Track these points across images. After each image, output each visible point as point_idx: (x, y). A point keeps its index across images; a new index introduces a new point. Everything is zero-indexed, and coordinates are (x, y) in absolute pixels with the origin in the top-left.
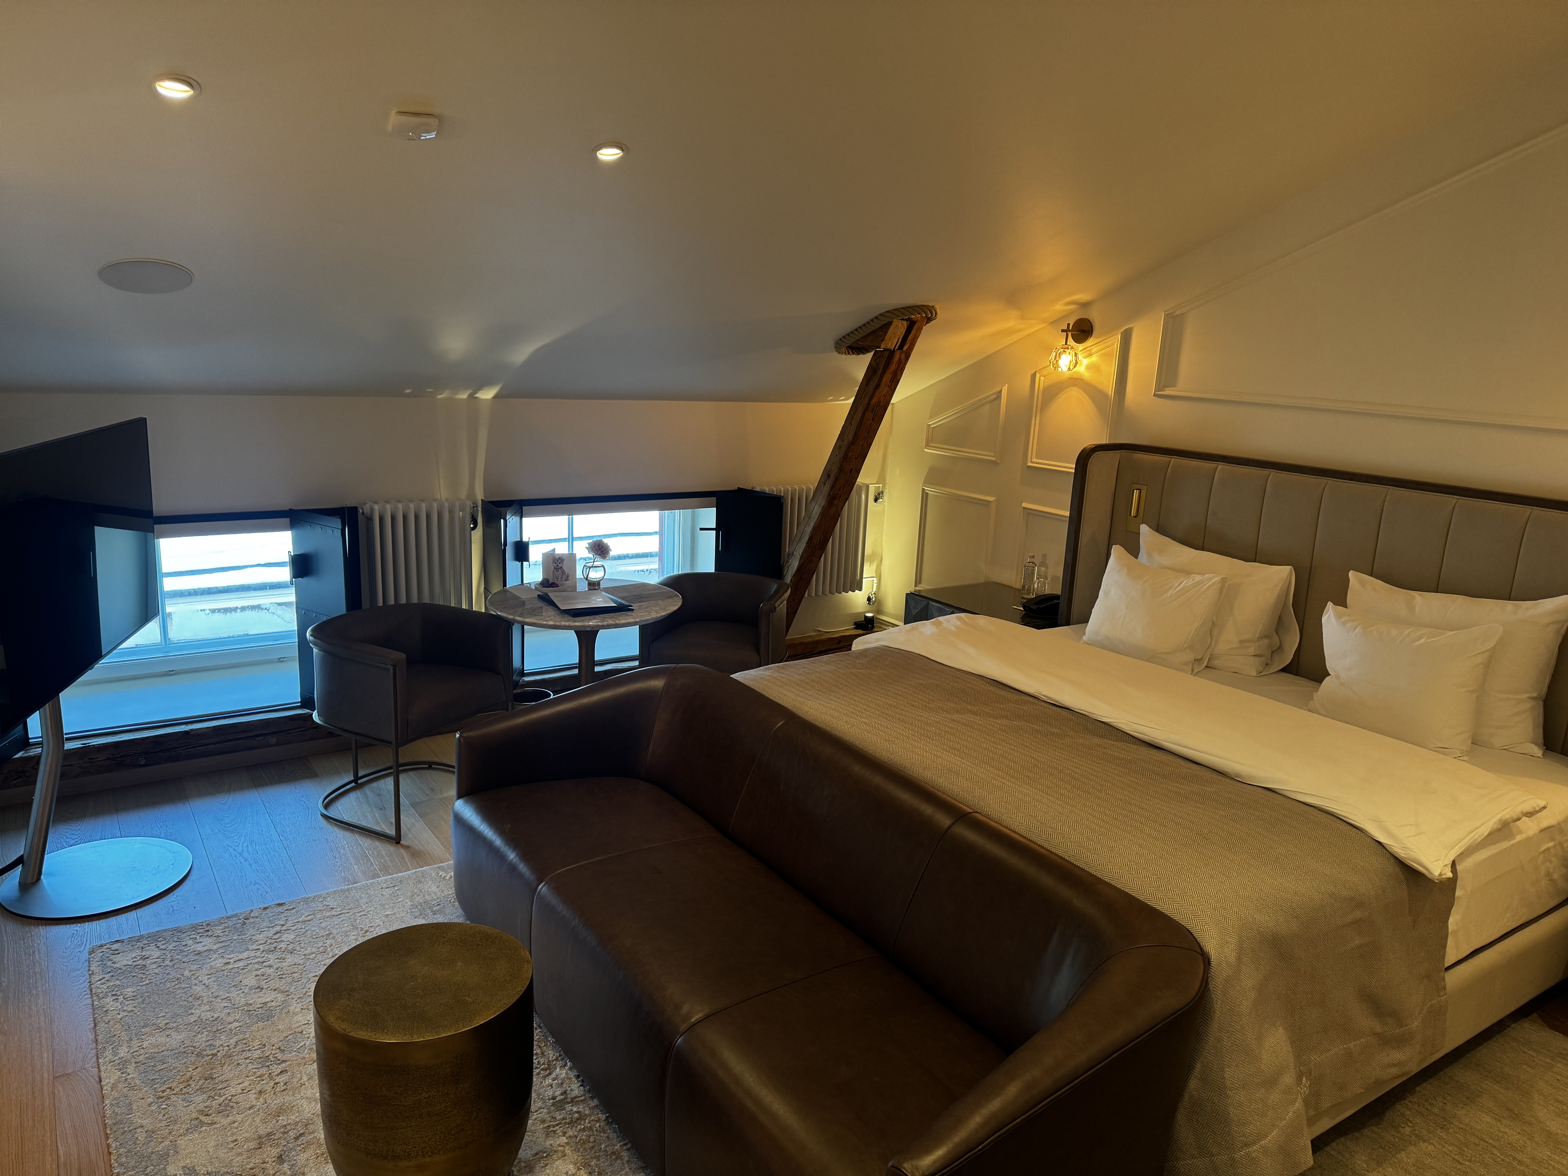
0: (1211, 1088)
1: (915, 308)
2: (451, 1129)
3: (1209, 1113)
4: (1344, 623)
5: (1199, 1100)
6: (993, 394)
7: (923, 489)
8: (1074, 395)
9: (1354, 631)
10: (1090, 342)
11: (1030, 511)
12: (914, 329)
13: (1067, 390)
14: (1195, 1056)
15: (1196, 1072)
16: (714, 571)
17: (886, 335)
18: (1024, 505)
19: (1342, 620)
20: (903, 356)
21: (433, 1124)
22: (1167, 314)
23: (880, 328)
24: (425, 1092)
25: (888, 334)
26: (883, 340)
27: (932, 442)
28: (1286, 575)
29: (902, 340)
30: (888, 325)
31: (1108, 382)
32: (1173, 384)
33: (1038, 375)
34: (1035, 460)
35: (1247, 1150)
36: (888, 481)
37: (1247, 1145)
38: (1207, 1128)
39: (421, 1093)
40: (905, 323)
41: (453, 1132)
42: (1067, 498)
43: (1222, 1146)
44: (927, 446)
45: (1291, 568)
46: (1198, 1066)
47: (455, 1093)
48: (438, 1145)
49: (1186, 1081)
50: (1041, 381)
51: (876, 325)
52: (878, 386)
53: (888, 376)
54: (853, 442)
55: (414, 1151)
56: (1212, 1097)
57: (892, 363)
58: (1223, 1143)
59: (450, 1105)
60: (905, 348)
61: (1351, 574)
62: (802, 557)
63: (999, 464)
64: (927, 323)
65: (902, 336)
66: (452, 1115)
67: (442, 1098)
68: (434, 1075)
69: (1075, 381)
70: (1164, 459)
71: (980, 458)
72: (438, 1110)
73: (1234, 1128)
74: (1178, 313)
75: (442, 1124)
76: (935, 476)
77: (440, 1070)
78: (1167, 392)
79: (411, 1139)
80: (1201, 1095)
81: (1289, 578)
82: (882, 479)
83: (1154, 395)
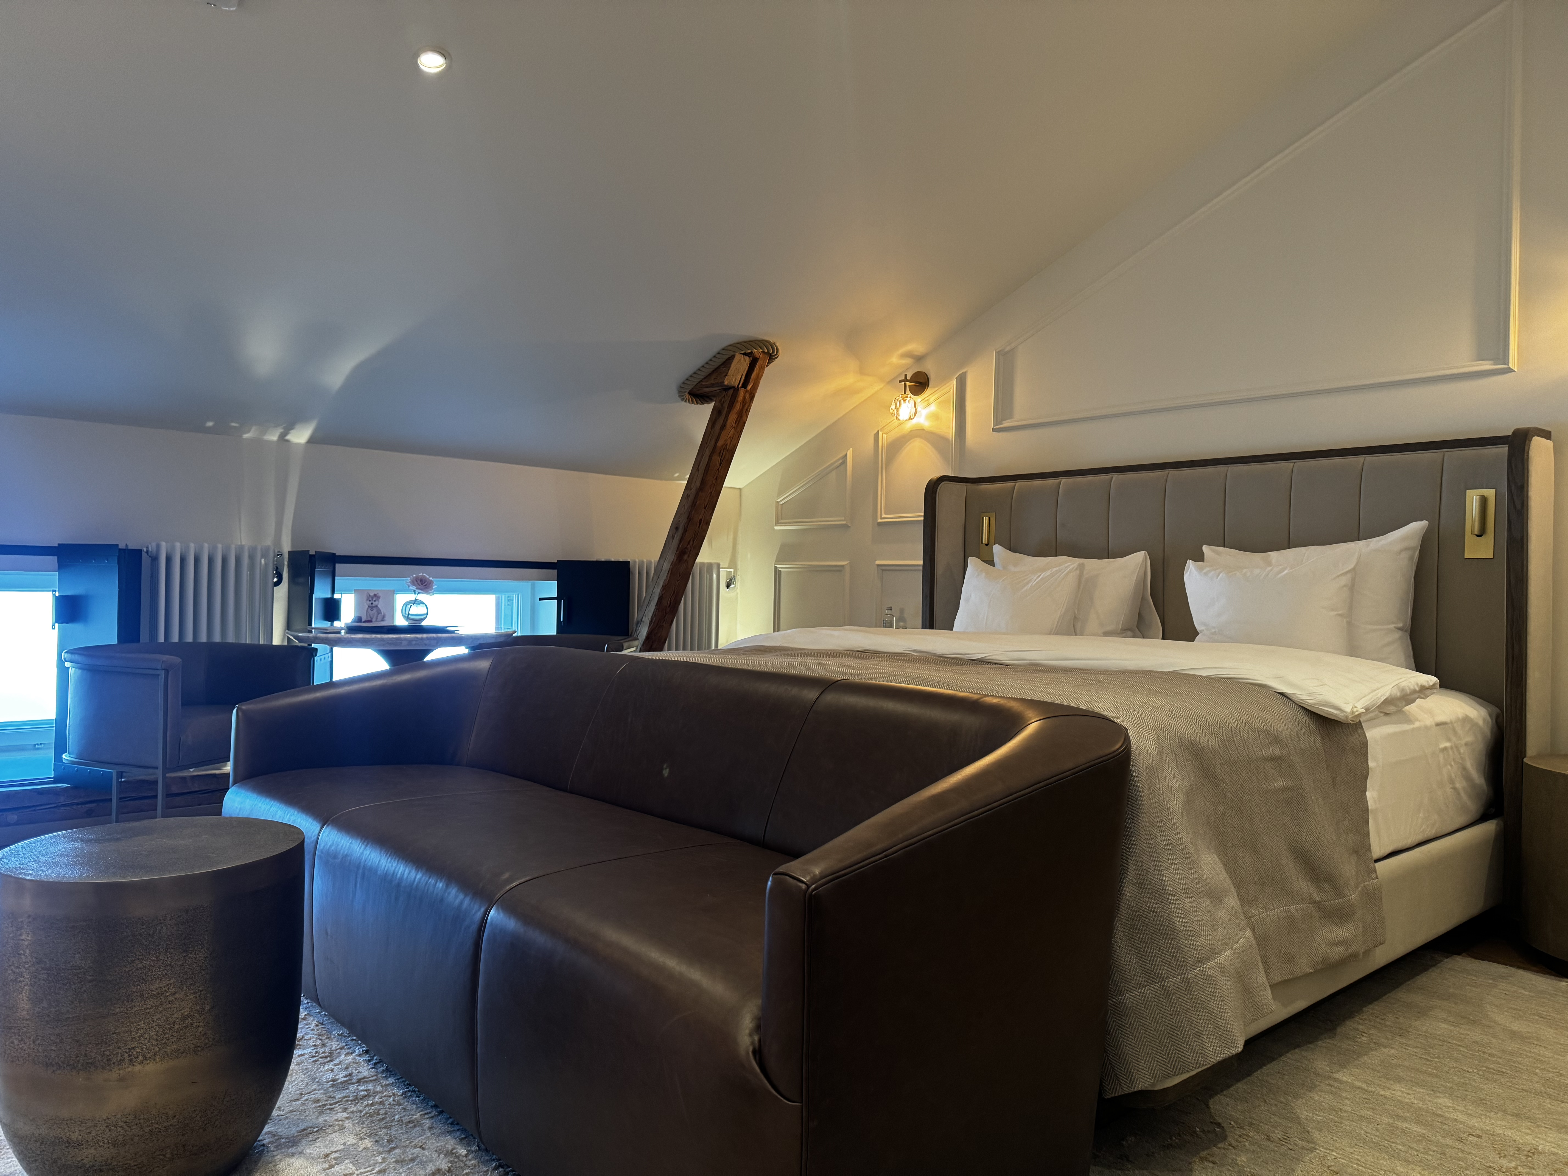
0: (1150, 895)
1: (758, 342)
2: (174, 1022)
3: (1152, 927)
4: (1206, 574)
5: (1139, 911)
6: (838, 460)
7: (776, 568)
8: (917, 446)
9: (1217, 578)
10: (928, 392)
11: (884, 568)
12: (757, 366)
13: (912, 440)
14: (1127, 856)
15: (1131, 875)
16: (555, 634)
17: (729, 370)
18: (878, 562)
19: (1204, 571)
20: (747, 396)
21: (148, 1011)
22: (998, 352)
23: (722, 364)
24: (138, 959)
25: (731, 369)
26: (726, 375)
27: (782, 519)
28: (1141, 560)
29: (745, 377)
30: (730, 359)
31: (948, 429)
32: (1010, 416)
33: (880, 433)
34: (884, 516)
35: (1202, 968)
36: (739, 567)
37: (1200, 961)
38: (1151, 947)
39: (133, 961)
40: (747, 358)
41: (177, 1027)
42: (920, 548)
43: (1172, 965)
44: (778, 523)
45: (1145, 553)
46: (1132, 866)
47: (182, 965)
48: (152, 1045)
49: (1120, 888)
50: (884, 439)
51: (719, 362)
52: (723, 427)
53: (733, 417)
54: (701, 489)
55: (117, 1053)
56: (1152, 906)
57: (737, 402)
58: (1173, 962)
59: (174, 982)
60: (749, 387)
61: (1204, 548)
62: (651, 622)
63: (849, 527)
64: (769, 363)
65: (745, 372)
66: (176, 999)
67: (163, 970)
68: (153, 934)
69: (919, 433)
70: (1009, 484)
71: (829, 525)
72: (157, 989)
73: (1183, 941)
74: (1008, 349)
75: (161, 1012)
76: (787, 553)
77: (162, 927)
78: (1006, 424)
79: (113, 1034)
80: (1140, 904)
81: (1144, 563)
82: (733, 564)
83: (994, 430)
